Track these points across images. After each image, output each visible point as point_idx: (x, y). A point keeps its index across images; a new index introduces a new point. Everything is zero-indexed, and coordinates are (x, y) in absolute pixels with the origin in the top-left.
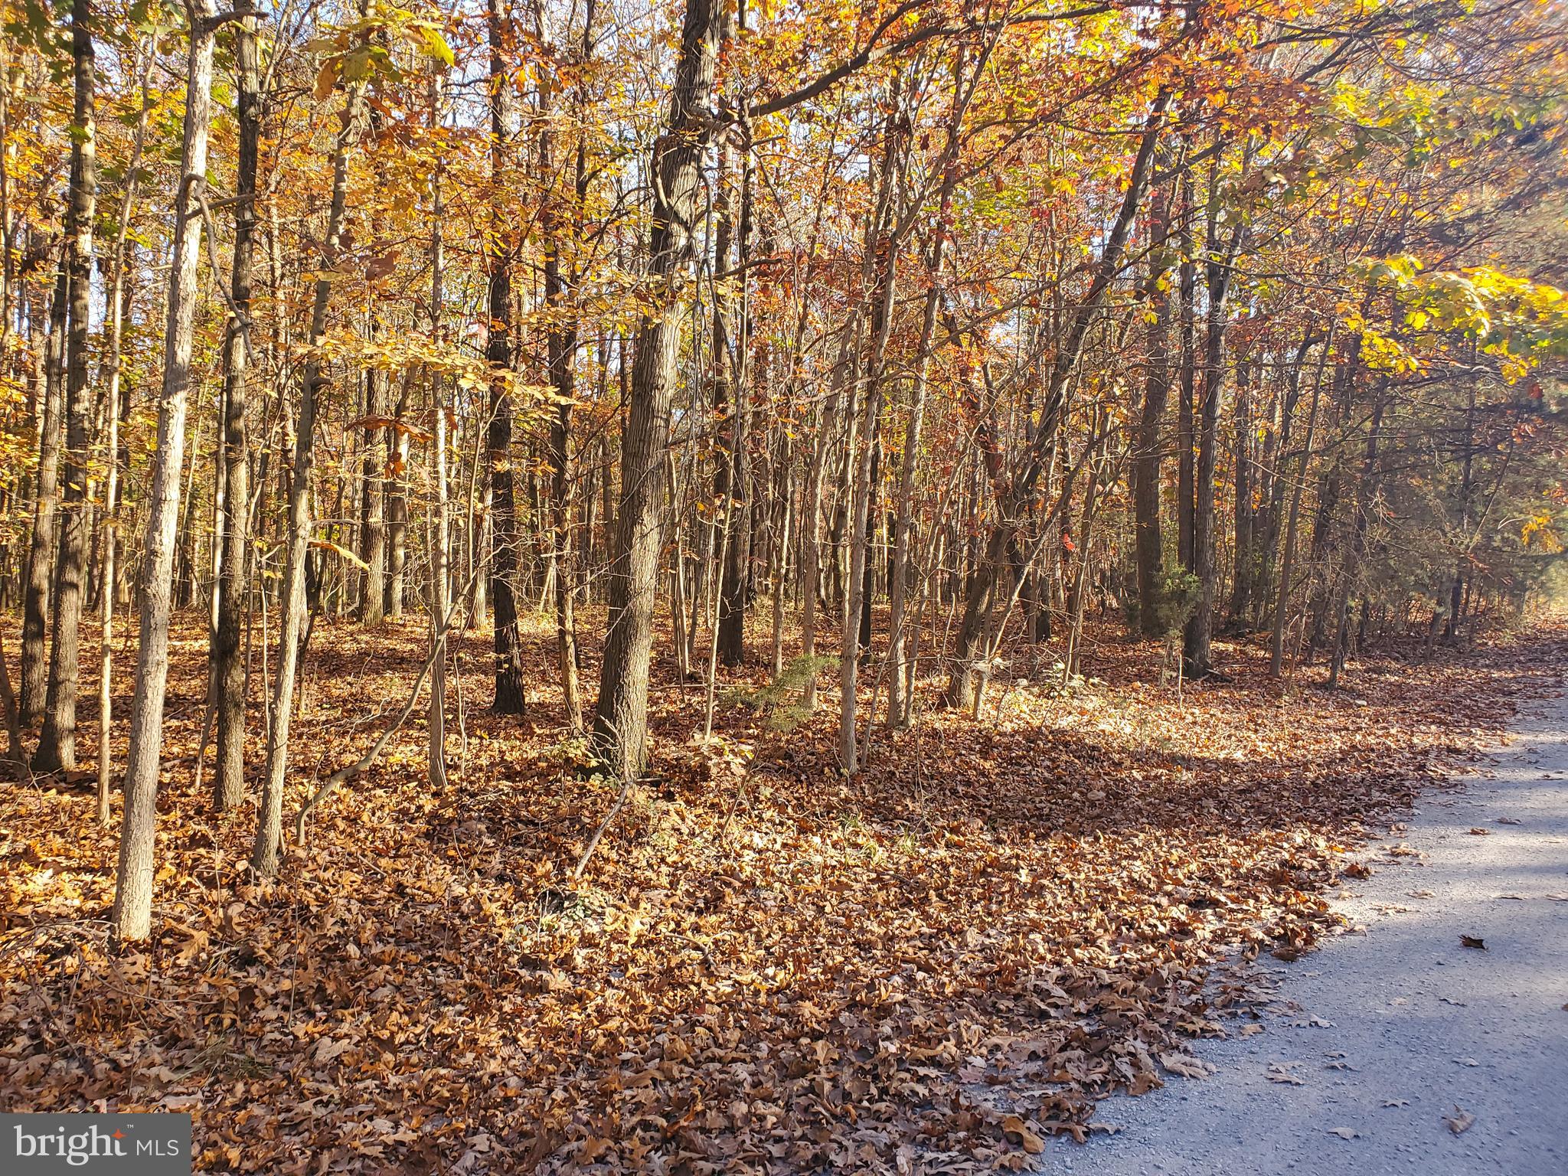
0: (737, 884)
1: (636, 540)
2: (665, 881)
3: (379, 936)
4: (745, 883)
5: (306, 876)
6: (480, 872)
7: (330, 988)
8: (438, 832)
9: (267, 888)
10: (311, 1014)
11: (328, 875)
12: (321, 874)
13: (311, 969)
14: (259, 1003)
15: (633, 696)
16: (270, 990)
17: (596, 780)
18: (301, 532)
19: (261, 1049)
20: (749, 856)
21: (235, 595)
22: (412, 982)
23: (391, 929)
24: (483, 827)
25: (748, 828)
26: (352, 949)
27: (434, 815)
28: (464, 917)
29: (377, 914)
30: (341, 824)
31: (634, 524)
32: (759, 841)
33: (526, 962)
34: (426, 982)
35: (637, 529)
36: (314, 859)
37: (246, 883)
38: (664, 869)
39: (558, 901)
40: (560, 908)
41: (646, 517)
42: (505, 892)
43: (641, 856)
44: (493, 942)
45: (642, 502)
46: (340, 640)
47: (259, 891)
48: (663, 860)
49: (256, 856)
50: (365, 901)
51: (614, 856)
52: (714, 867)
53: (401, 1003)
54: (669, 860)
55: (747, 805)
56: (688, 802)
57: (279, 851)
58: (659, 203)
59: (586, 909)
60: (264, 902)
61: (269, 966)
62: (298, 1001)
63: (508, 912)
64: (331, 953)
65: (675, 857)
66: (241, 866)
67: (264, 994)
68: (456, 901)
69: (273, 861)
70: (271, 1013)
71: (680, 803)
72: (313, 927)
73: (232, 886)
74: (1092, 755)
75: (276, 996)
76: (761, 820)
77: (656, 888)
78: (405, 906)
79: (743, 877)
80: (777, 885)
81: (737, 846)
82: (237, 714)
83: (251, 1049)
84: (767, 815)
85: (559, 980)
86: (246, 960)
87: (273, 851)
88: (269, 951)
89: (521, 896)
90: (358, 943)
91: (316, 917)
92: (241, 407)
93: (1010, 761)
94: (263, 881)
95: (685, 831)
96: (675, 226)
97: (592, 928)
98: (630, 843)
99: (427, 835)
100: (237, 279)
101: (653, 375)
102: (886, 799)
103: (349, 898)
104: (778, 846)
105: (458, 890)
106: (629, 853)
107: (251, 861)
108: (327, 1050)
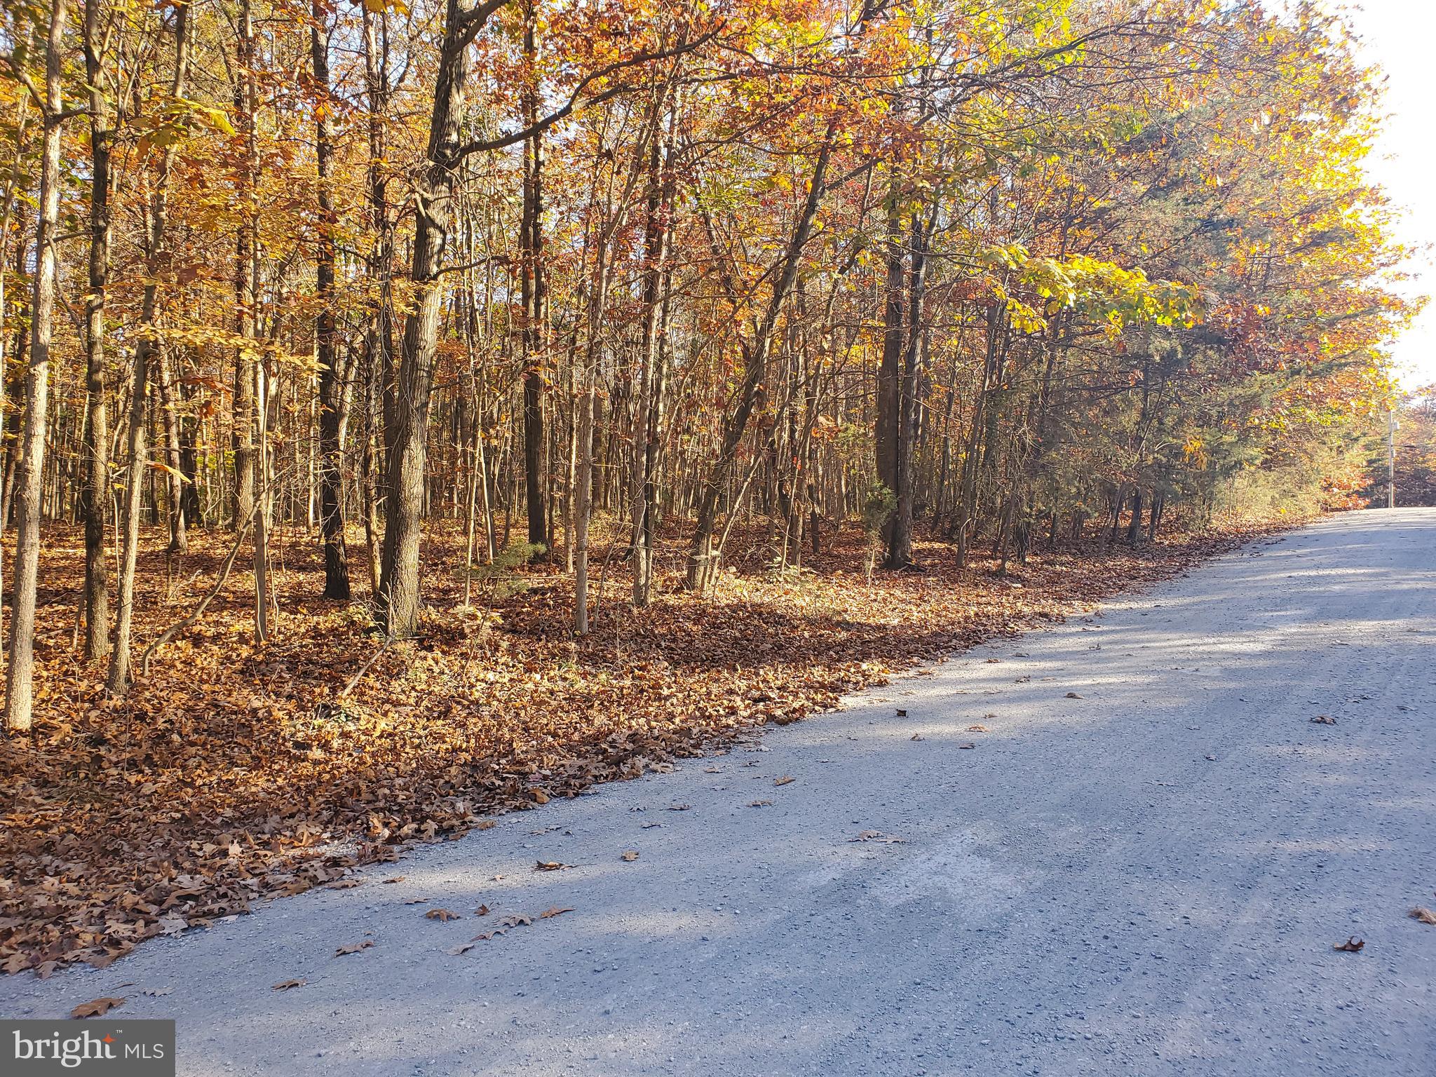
0: (466, 703)
1: (406, 460)
2: (412, 701)
3: (196, 731)
4: (472, 702)
5: (147, 694)
6: (275, 694)
7: (156, 758)
8: (248, 671)
9: (117, 701)
10: (141, 772)
11: (164, 694)
12: (158, 693)
13: (144, 747)
14: (105, 764)
15: (405, 577)
16: (114, 759)
17: (375, 636)
18: (138, 457)
19: (104, 789)
20: (480, 686)
21: (98, 502)
22: (214, 755)
23: (205, 726)
24: (284, 667)
25: (486, 669)
26: (175, 737)
27: (248, 659)
28: (259, 720)
29: (197, 718)
30: (180, 666)
31: (403, 449)
32: (491, 676)
33: (298, 745)
34: (224, 755)
35: (406, 452)
36: (154, 685)
37: (101, 699)
38: (414, 694)
39: (327, 711)
40: (329, 716)
41: (412, 444)
42: (291, 706)
43: (396, 685)
44: (277, 734)
45: (407, 434)
46: (212, 547)
47: (112, 704)
48: (413, 688)
49: (110, 684)
50: (189, 710)
51: (378, 685)
52: (453, 692)
53: (204, 765)
54: (418, 688)
55: (489, 654)
56: (443, 652)
57: (128, 680)
58: (419, 215)
59: (347, 716)
60: (115, 710)
61: (114, 746)
62: (133, 765)
63: (291, 718)
64: (161, 738)
65: (424, 687)
66: (99, 688)
67: (110, 762)
68: (254, 711)
69: (122, 684)
70: (114, 771)
71: (437, 653)
72: (149, 724)
73: (92, 701)
74: (780, 620)
75: (118, 762)
76: (497, 663)
77: (405, 705)
78: (218, 714)
79: (471, 698)
80: (495, 703)
81: (473, 680)
82: (102, 589)
83: (98, 789)
84: (501, 661)
85: (317, 754)
86: (99, 741)
87: (122, 680)
88: (115, 737)
89: (303, 708)
90: (180, 734)
91: (152, 718)
92: (100, 364)
93: (713, 625)
94: (115, 697)
95: (436, 670)
96: (432, 230)
97: (351, 727)
98: (391, 677)
99: (242, 672)
100: (93, 270)
101: (417, 339)
102: (602, 651)
103: (177, 708)
104: (506, 680)
105: (257, 704)
106: (389, 683)
107: (106, 685)
108: (148, 788)
